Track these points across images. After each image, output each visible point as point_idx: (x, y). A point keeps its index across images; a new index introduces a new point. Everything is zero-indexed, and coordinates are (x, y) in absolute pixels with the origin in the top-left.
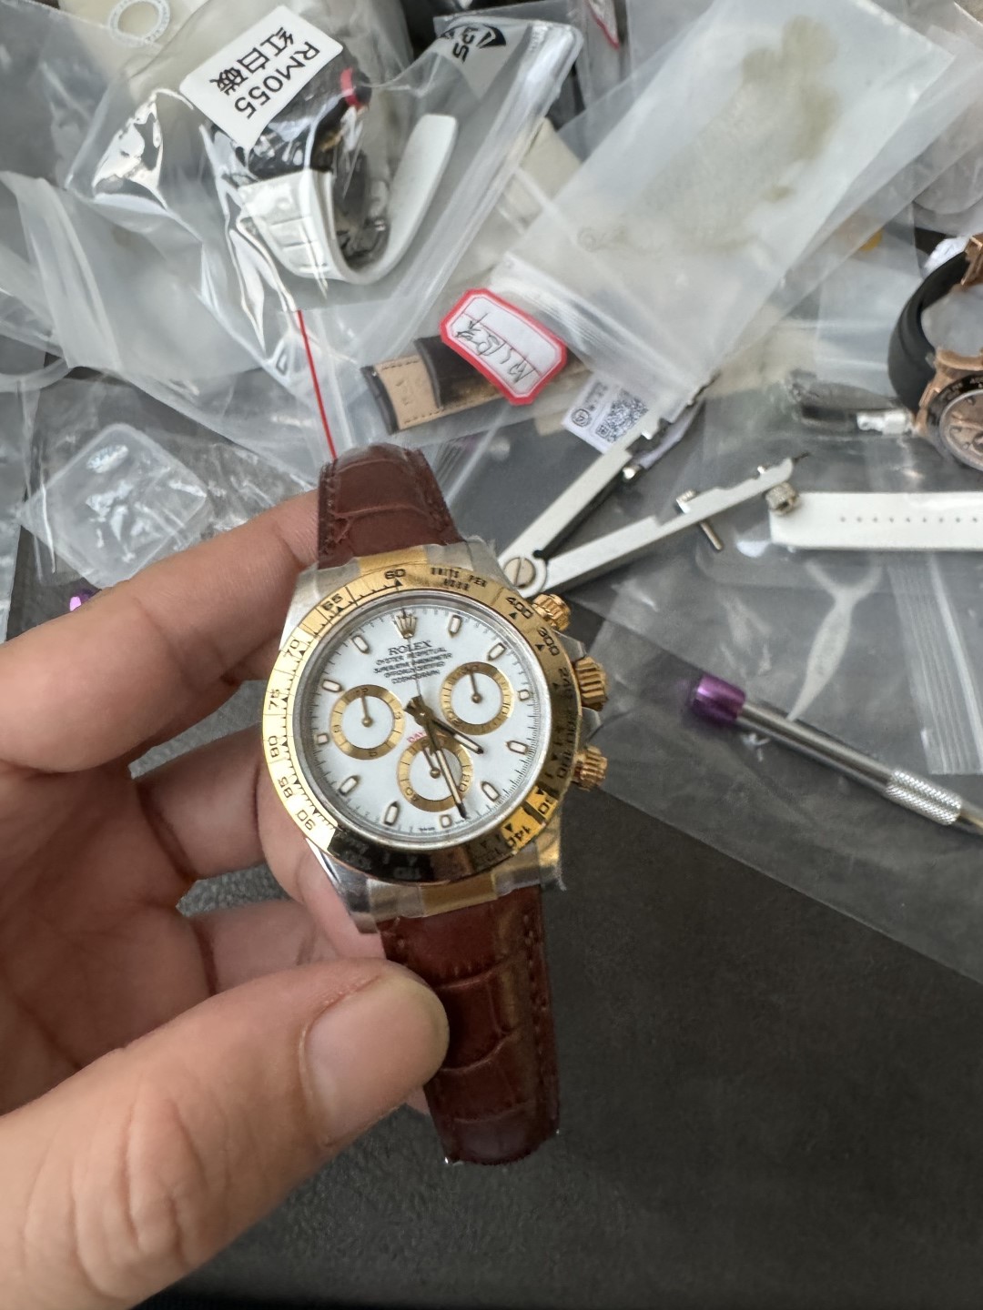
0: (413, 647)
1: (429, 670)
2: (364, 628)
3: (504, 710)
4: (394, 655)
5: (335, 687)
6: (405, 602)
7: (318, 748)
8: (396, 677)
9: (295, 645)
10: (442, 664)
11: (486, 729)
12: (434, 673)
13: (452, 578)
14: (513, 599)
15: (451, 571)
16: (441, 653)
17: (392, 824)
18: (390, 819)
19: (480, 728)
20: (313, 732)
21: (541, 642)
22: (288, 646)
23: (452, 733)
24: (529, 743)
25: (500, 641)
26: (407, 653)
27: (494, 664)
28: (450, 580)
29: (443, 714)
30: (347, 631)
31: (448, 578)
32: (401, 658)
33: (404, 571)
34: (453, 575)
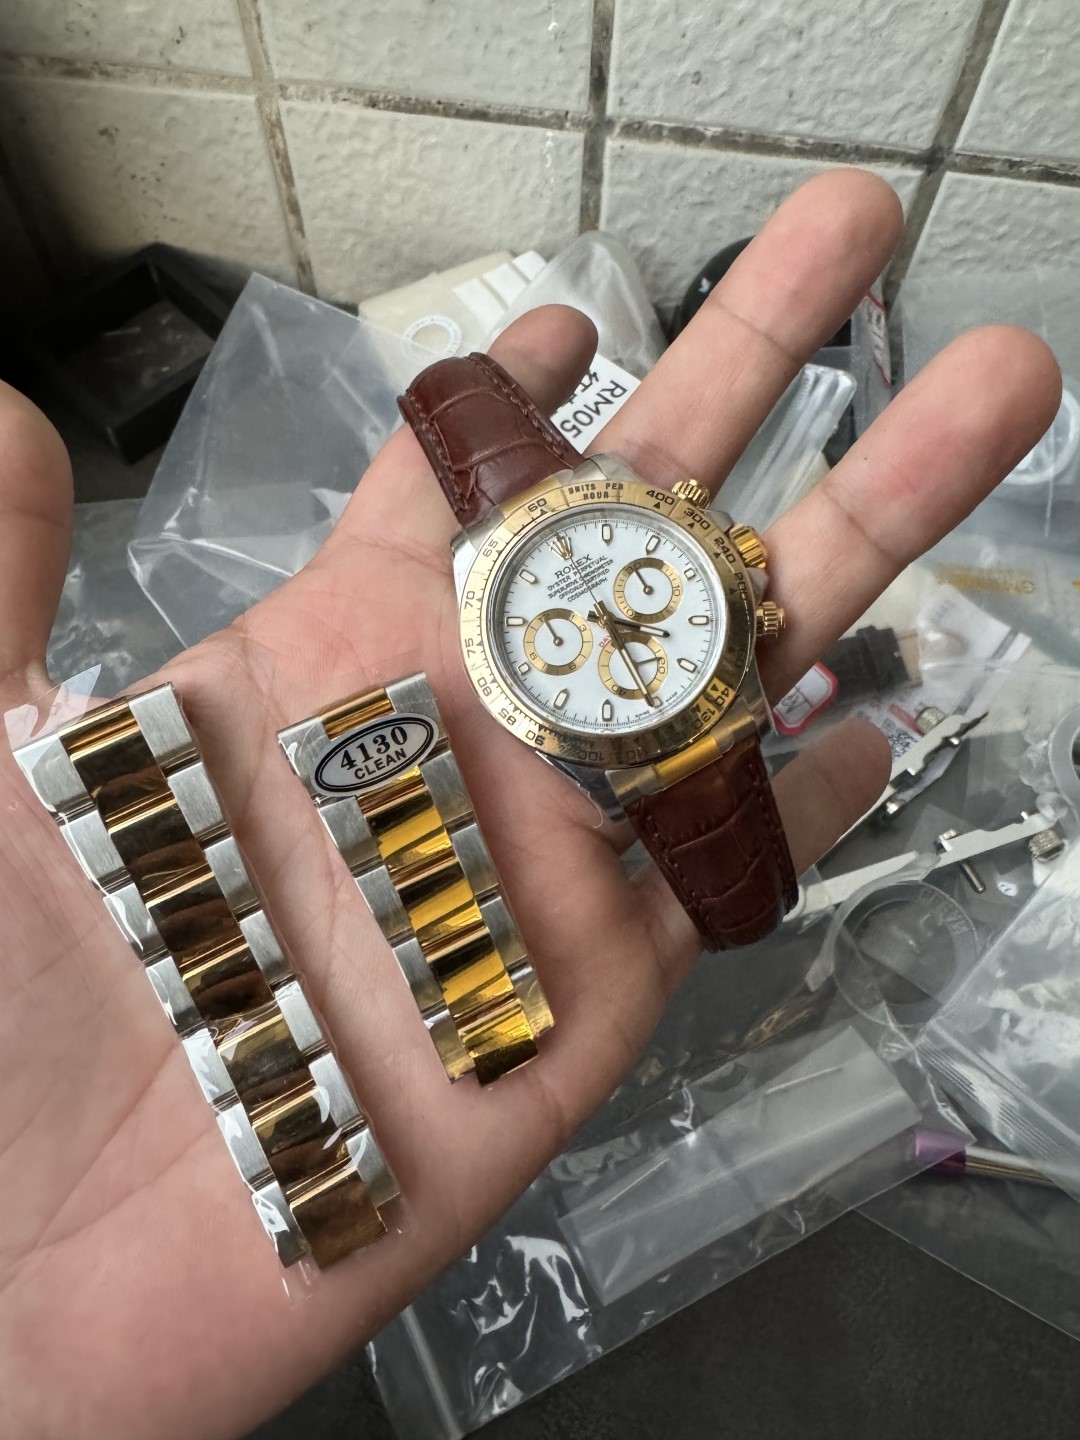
0: (576, 565)
1: (598, 579)
2: (527, 563)
4: (561, 578)
5: (519, 622)
7: (524, 677)
8: (570, 595)
9: (471, 595)
10: (607, 571)
11: (664, 613)
12: (602, 581)
13: (590, 491)
14: (653, 492)
15: (587, 486)
16: (603, 562)
17: (610, 719)
18: (607, 716)
19: (659, 615)
20: (514, 665)
21: (691, 521)
22: (465, 599)
23: (636, 627)
24: (708, 614)
25: (653, 534)
26: (572, 572)
27: (653, 556)
28: (589, 493)
29: (623, 614)
30: (512, 570)
31: (586, 492)
32: (568, 578)
33: (544, 500)
34: (590, 488)
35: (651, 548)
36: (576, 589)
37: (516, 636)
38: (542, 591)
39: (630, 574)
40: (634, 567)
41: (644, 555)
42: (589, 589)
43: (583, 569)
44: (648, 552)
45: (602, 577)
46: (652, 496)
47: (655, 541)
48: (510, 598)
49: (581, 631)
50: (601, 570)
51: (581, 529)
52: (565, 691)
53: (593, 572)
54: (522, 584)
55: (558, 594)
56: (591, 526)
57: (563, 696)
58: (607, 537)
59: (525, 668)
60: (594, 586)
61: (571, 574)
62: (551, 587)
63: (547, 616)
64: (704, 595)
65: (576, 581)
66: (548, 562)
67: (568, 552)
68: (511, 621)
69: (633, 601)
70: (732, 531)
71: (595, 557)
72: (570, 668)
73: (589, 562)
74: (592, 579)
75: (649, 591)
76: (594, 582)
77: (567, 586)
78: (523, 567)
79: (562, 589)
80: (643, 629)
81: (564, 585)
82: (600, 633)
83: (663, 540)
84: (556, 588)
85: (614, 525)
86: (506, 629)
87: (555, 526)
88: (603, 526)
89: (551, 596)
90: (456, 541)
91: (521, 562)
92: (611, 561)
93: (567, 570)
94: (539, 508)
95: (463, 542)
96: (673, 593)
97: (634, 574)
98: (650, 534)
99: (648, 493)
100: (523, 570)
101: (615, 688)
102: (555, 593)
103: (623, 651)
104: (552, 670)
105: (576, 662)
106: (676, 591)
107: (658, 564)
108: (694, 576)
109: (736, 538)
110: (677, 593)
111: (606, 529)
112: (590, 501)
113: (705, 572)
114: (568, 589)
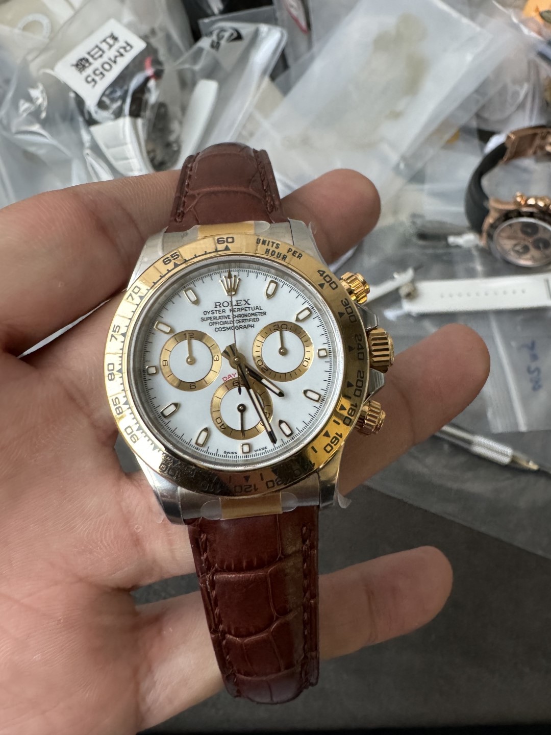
0: (234, 303)
1: (247, 323)
2: (196, 283)
3: (305, 363)
4: (218, 308)
5: (168, 330)
6: (233, 264)
7: (147, 377)
8: (218, 326)
9: (136, 290)
10: (258, 320)
11: (289, 376)
12: (249, 326)
14: (324, 272)
15: (273, 243)
16: (258, 311)
17: (203, 445)
18: (201, 441)
19: (283, 376)
20: (146, 363)
21: (343, 310)
22: (131, 292)
23: (258, 378)
24: (323, 392)
25: (308, 306)
26: (229, 307)
27: (300, 325)
28: (272, 250)
30: (180, 284)
31: (269, 247)
32: (224, 311)
33: (233, 238)
34: (275, 245)
35: (301, 317)
36: (226, 322)
37: (161, 339)
38: (198, 311)
39: (275, 330)
40: (280, 327)
41: (293, 320)
42: (234, 328)
43: (239, 310)
44: (297, 320)
45: (251, 323)
46: (321, 275)
47: (307, 313)
48: (170, 306)
49: (213, 360)
50: (253, 317)
51: (252, 275)
52: (176, 405)
53: (246, 315)
54: (184, 300)
55: (209, 321)
56: (261, 278)
57: (173, 408)
58: (270, 292)
59: (153, 370)
60: (241, 327)
61: (228, 309)
62: (205, 312)
63: (191, 335)
64: (326, 376)
65: (228, 316)
66: (214, 290)
68: (161, 326)
69: (267, 354)
70: (372, 332)
71: (253, 304)
72: (191, 386)
73: (247, 305)
74: (243, 321)
75: (284, 352)
76: (243, 324)
77: (220, 317)
78: (192, 286)
79: (215, 318)
80: (264, 381)
81: (217, 315)
82: (225, 369)
83: (315, 316)
84: (210, 315)
85: (281, 285)
86: (154, 331)
88: (272, 281)
89: (203, 320)
91: (193, 280)
92: (265, 313)
93: (226, 304)
94: (226, 244)
96: (303, 361)
97: (278, 333)
98: (306, 305)
99: (319, 271)
100: (190, 289)
101: (219, 421)
102: (208, 319)
104: (174, 381)
105: (198, 384)
106: (305, 361)
107: (301, 333)
108: (326, 356)
109: (374, 339)
111: (273, 286)
112: (269, 256)
113: (335, 357)
114: (220, 321)
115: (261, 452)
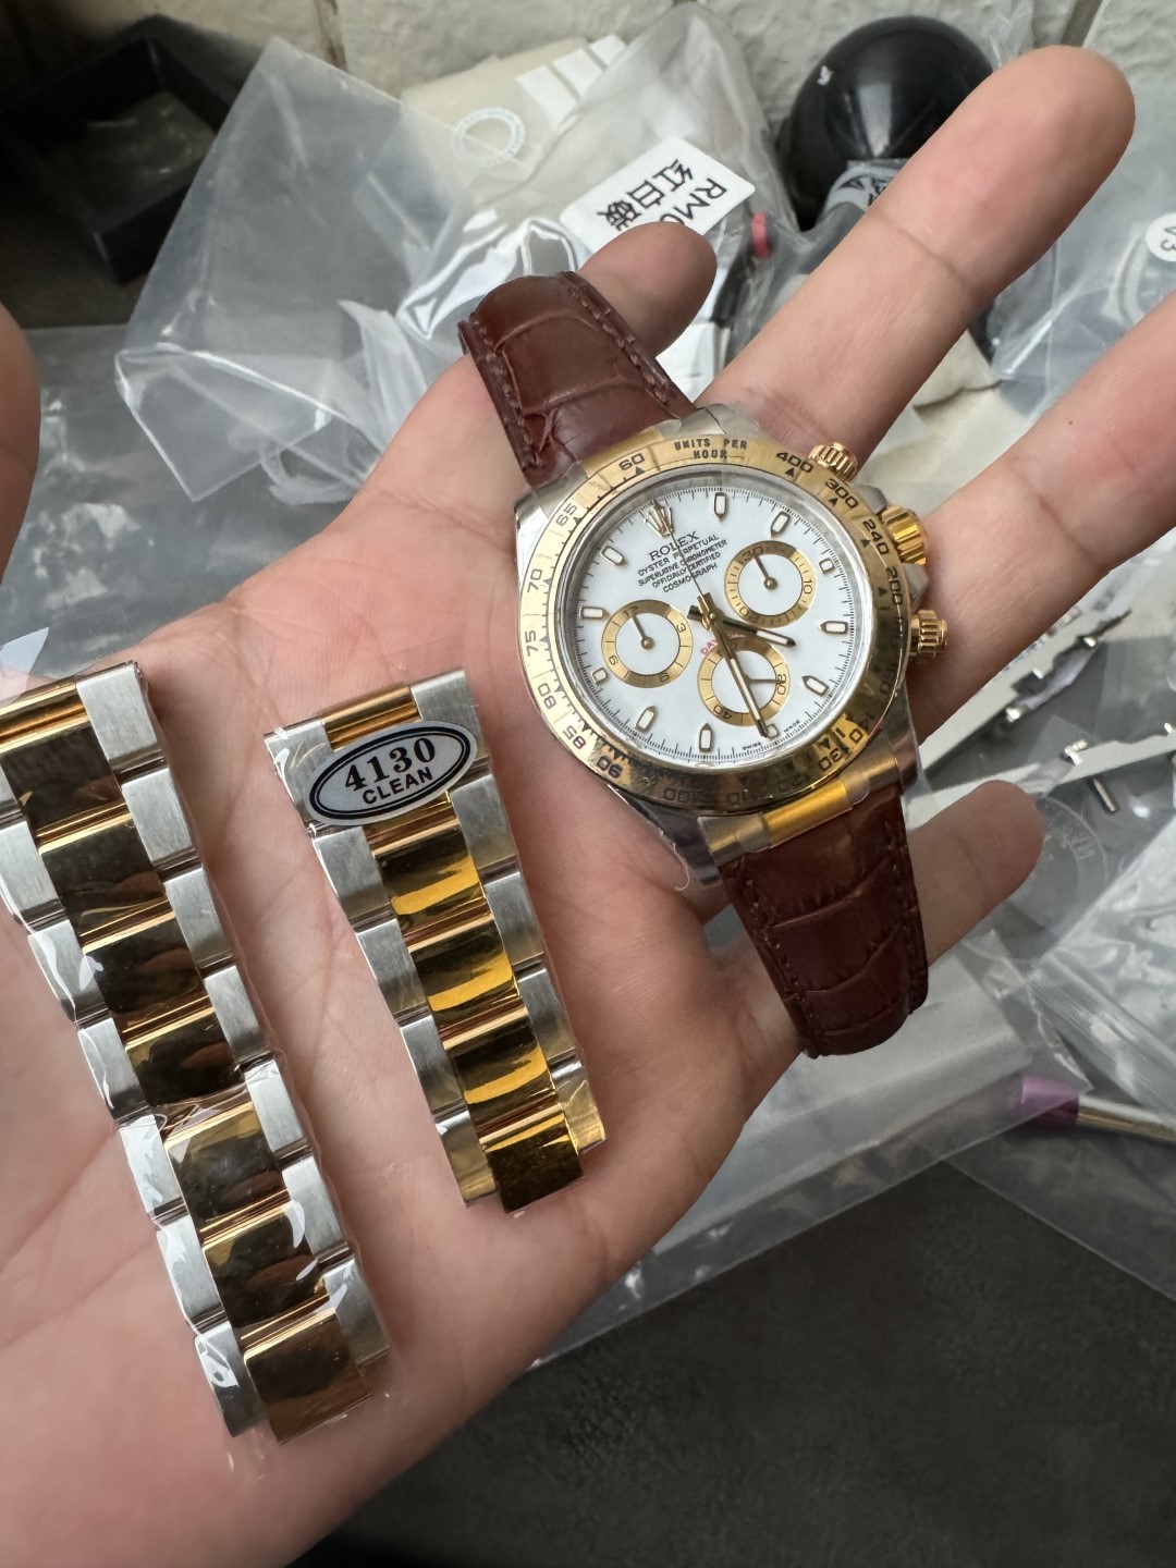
0: (677, 544)
1: (704, 566)
2: (612, 537)
4: (657, 559)
5: (599, 614)
7: (600, 686)
8: (666, 584)
9: (536, 575)
10: (718, 555)
11: (791, 616)
12: (709, 567)
13: (703, 448)
14: (786, 454)
15: (699, 441)
16: (712, 543)
17: (709, 750)
18: (706, 745)
19: (783, 618)
20: (587, 670)
21: (834, 496)
22: (528, 580)
23: (752, 631)
24: (847, 620)
25: (781, 510)
26: (672, 552)
27: (781, 539)
28: (701, 450)
29: (734, 612)
30: (592, 547)
31: (697, 448)
32: (666, 560)
33: (640, 455)
34: (703, 443)
35: (777, 528)
36: (675, 575)
37: (593, 633)
38: (630, 576)
39: (748, 560)
40: (754, 552)
41: (768, 537)
42: (694, 577)
43: (686, 551)
44: (774, 533)
45: (711, 562)
46: (784, 459)
47: (783, 519)
48: (589, 581)
49: (677, 630)
50: (710, 553)
51: (687, 497)
52: (652, 709)
53: (699, 555)
54: (605, 565)
55: (651, 581)
56: (700, 495)
57: (649, 716)
58: (721, 510)
59: (601, 676)
60: (698, 573)
61: (670, 556)
62: (641, 572)
63: (634, 609)
64: (844, 595)
65: (675, 565)
66: (640, 539)
67: (667, 527)
68: (588, 613)
69: (747, 595)
70: (884, 514)
71: (703, 536)
72: (663, 678)
73: (695, 541)
74: (698, 563)
75: (772, 584)
77: (664, 571)
78: (608, 543)
79: (657, 574)
80: (760, 634)
81: (660, 569)
82: (703, 636)
83: (794, 519)
84: (650, 573)
85: (730, 494)
86: (580, 623)
87: (654, 492)
88: (717, 495)
89: (642, 582)
90: (523, 505)
91: (606, 536)
92: (724, 542)
93: (665, 550)
94: (634, 466)
95: (530, 510)
96: (803, 589)
97: (753, 561)
98: (778, 510)
99: (778, 455)
100: (608, 547)
101: (718, 709)
102: (648, 579)
103: (733, 661)
104: (636, 679)
105: (669, 672)
106: (806, 585)
107: (787, 551)
108: (833, 568)
109: (890, 522)
110: (808, 589)
111: (720, 499)
112: (702, 460)
113: (847, 565)
114: (665, 576)
115: (793, 729)
